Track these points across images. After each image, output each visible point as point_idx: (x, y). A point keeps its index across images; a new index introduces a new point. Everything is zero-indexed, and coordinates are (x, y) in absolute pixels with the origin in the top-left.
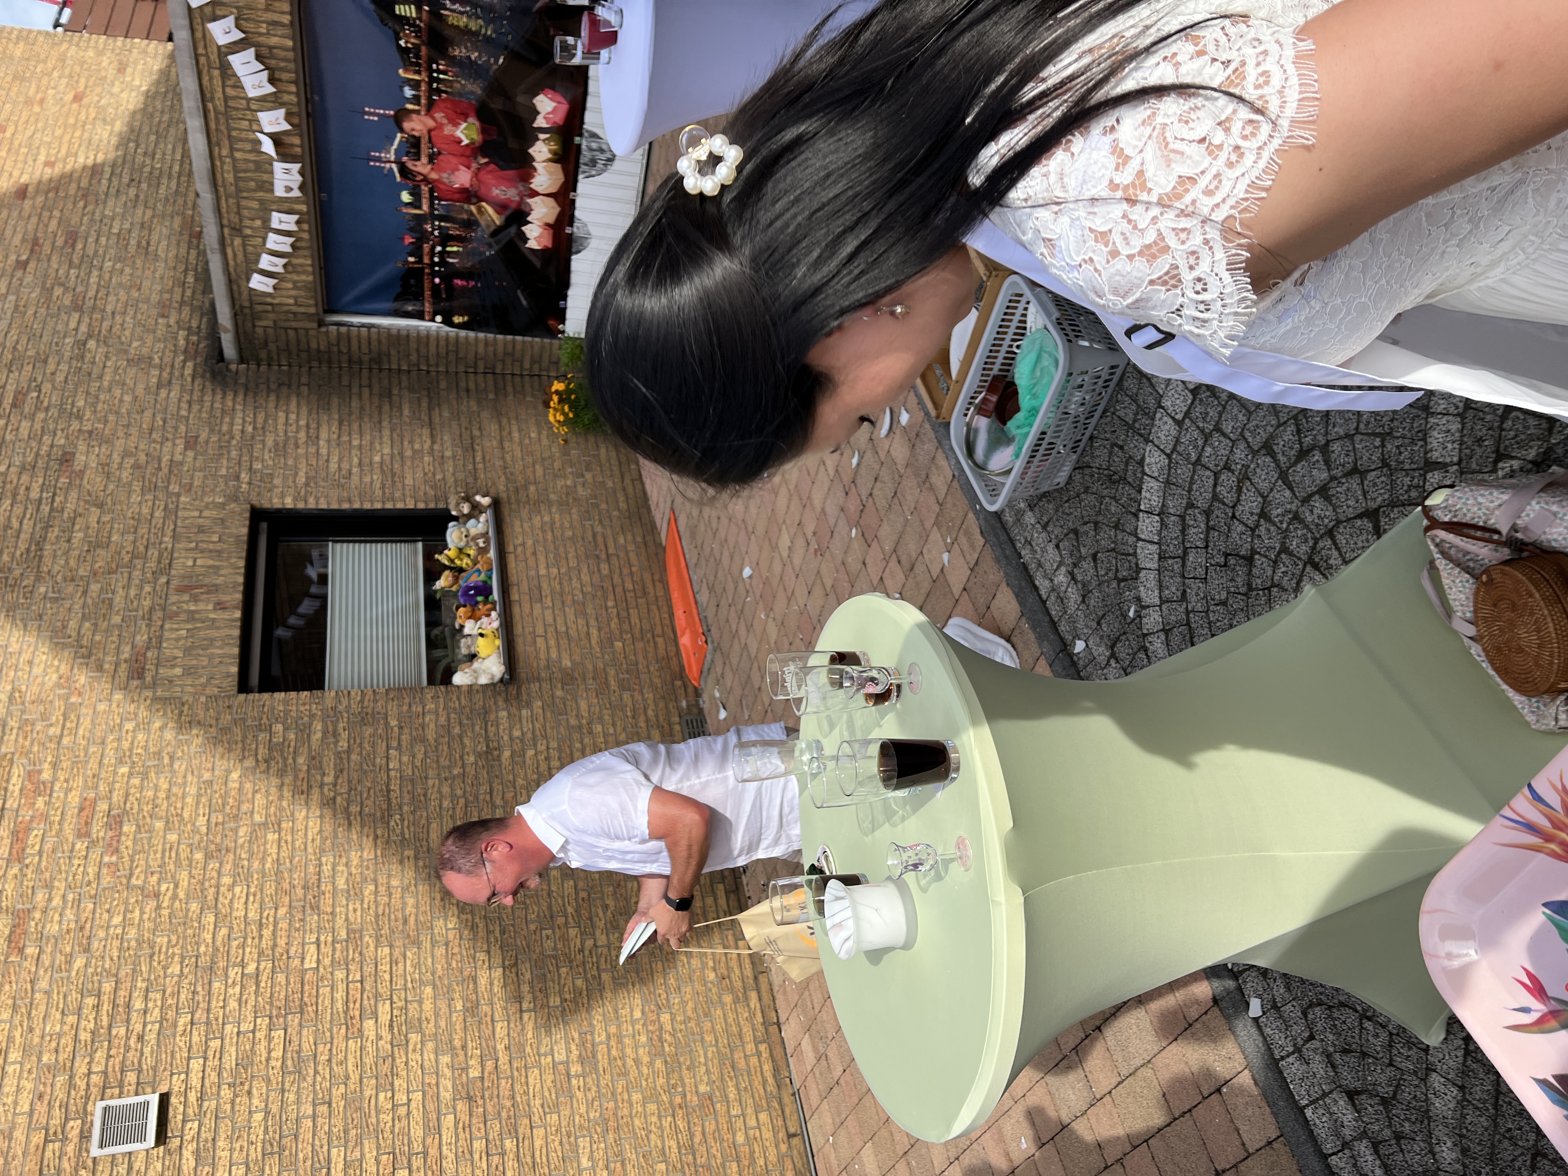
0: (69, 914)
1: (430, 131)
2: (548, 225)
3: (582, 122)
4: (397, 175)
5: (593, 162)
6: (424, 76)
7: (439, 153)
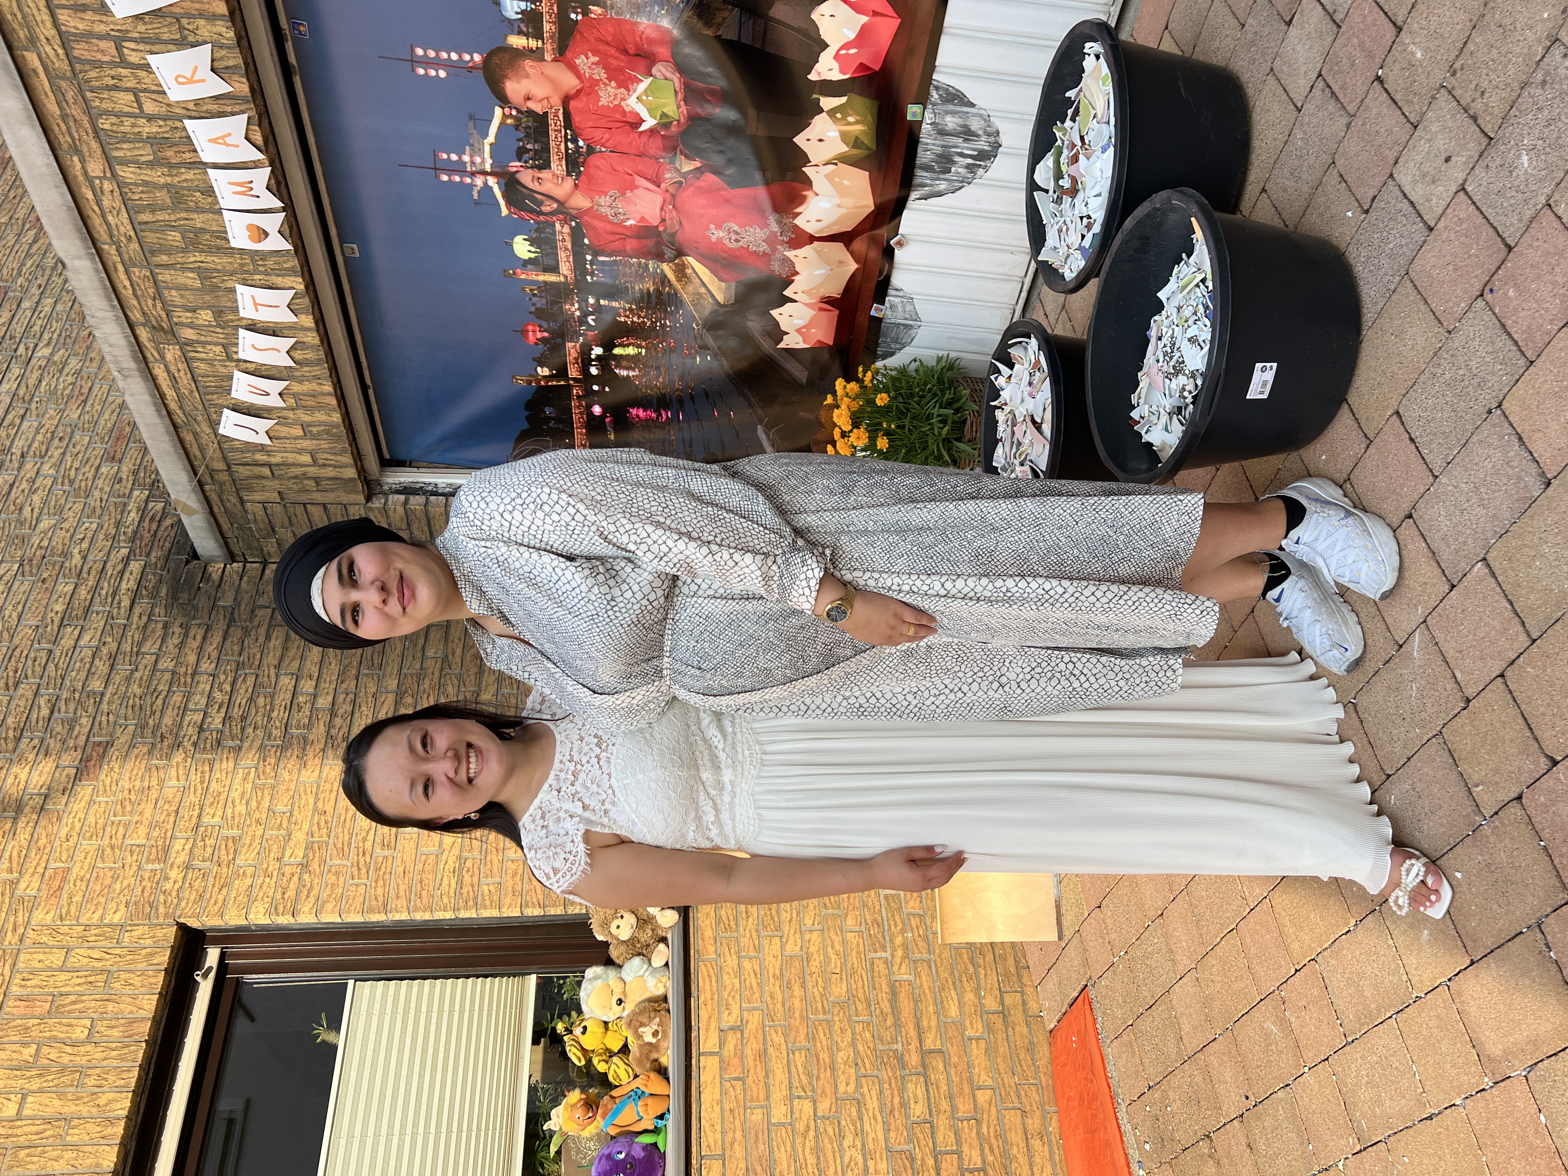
1: (566, 100)
2: (829, 301)
3: (930, 66)
4: (502, 202)
5: (945, 162)
7: (590, 150)
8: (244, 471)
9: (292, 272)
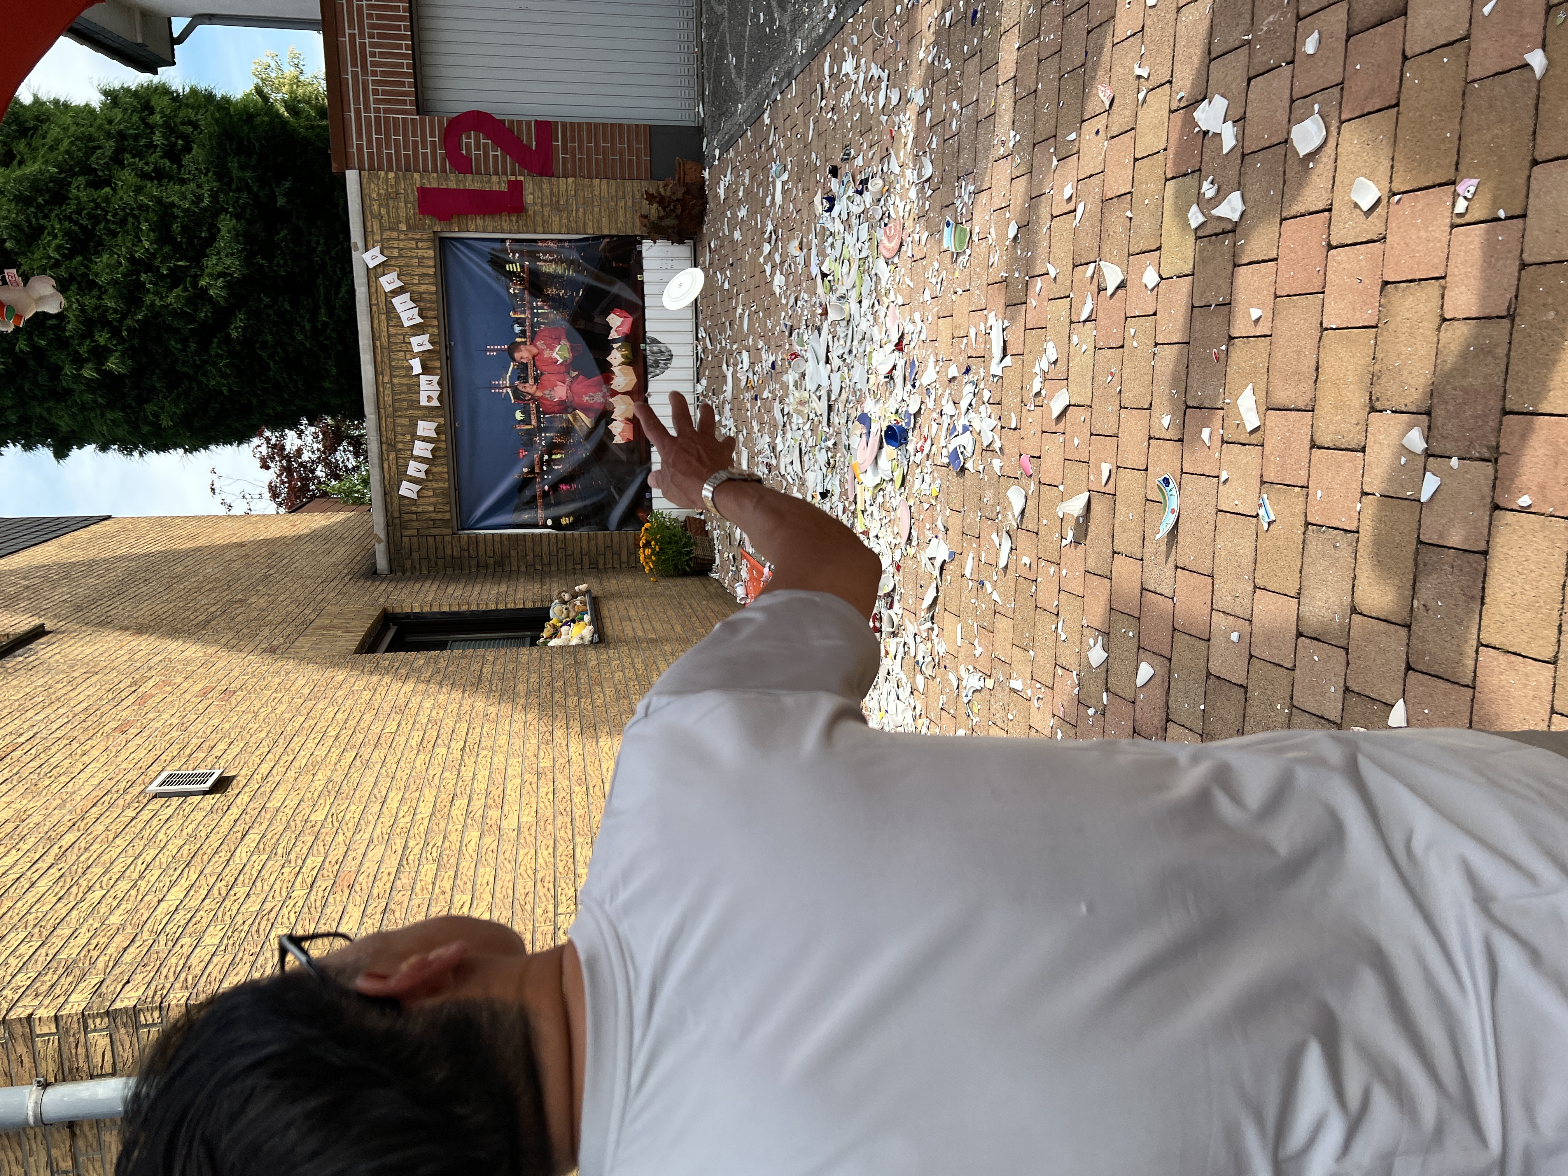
0: (175, 721)
1: (534, 357)
2: (629, 419)
3: (644, 331)
4: (512, 398)
5: (657, 364)
6: (528, 314)
7: (542, 374)
8: (406, 517)
9: (442, 416)
